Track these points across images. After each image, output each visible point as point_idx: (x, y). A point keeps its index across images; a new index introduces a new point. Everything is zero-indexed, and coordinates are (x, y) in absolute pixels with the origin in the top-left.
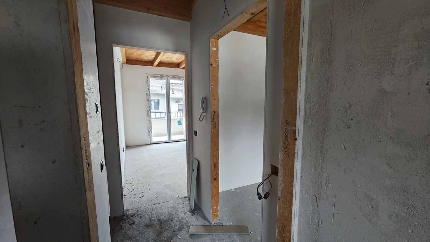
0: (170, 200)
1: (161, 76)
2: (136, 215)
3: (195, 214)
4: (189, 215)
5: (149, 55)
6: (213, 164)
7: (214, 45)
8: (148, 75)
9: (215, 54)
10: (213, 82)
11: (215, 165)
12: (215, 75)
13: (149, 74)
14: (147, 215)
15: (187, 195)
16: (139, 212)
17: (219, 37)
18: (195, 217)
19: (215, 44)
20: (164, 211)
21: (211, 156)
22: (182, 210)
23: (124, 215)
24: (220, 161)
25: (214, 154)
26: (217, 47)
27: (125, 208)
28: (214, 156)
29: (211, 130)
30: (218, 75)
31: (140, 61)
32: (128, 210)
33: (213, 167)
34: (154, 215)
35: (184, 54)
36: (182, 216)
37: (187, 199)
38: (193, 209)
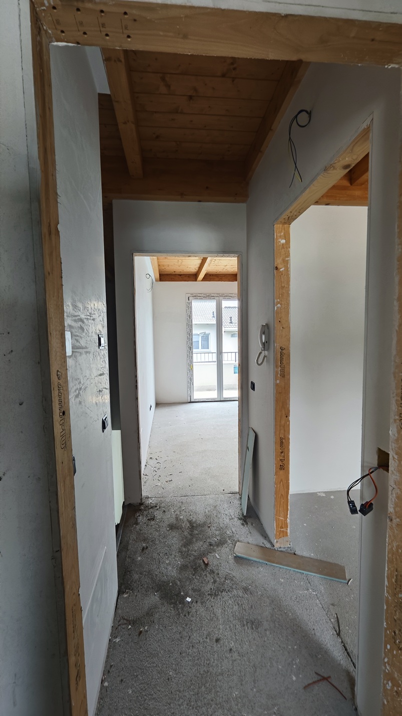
0: (209, 493)
1: (209, 296)
2: (158, 507)
3: (247, 524)
4: (238, 523)
5: (190, 264)
6: (279, 440)
7: (282, 234)
8: (189, 295)
9: (283, 250)
10: (279, 298)
11: (282, 443)
12: (283, 285)
13: (192, 294)
14: (173, 510)
15: (237, 490)
16: (163, 504)
17: (290, 220)
18: (247, 528)
19: (285, 233)
20: (199, 509)
21: (276, 425)
22: (226, 512)
23: (141, 504)
24: (291, 437)
25: (280, 422)
26: (287, 237)
27: (144, 494)
28: (280, 426)
29: (276, 381)
30: (289, 285)
31: (179, 275)
32: (147, 498)
33: (279, 444)
34: (184, 512)
35: (236, 255)
36: (225, 523)
37: (238, 496)
38: (245, 514)
